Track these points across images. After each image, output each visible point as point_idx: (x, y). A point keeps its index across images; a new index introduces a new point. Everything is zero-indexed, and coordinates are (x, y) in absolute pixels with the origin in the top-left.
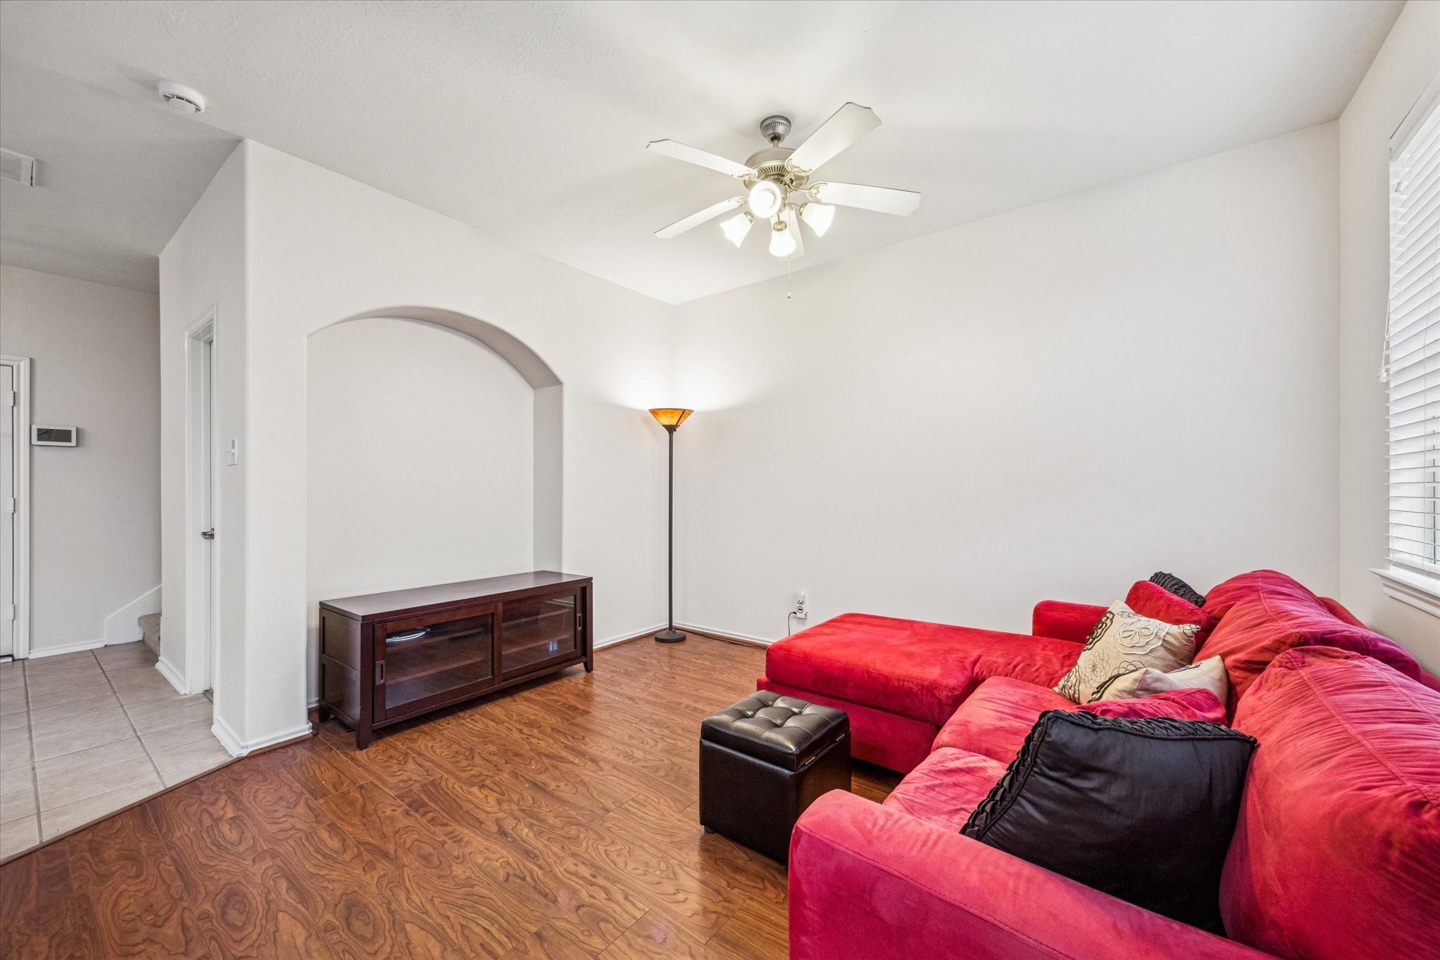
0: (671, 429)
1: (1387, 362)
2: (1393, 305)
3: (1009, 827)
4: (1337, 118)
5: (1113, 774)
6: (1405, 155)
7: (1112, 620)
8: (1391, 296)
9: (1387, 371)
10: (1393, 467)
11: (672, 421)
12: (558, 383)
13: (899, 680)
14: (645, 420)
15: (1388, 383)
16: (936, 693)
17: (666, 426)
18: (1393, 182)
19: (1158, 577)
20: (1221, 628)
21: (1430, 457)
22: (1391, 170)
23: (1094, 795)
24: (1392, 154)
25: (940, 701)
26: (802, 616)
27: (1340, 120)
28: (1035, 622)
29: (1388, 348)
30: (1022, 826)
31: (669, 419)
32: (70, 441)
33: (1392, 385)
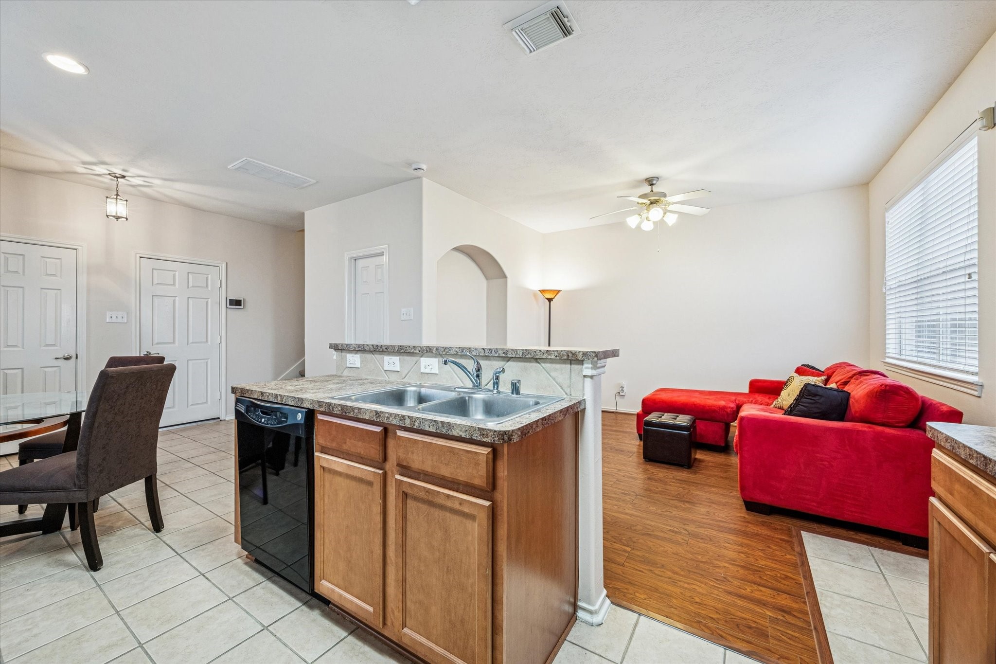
0: (550, 300)
1: (885, 285)
2: (887, 265)
3: (796, 412)
4: (868, 184)
5: (821, 396)
6: (891, 211)
7: (793, 379)
8: (887, 261)
9: (885, 288)
10: (887, 323)
11: (549, 296)
12: (505, 277)
13: (709, 407)
14: (535, 295)
15: (885, 293)
16: (726, 410)
17: (547, 299)
18: (887, 220)
19: (803, 365)
20: (834, 377)
21: (899, 320)
22: (886, 215)
23: (817, 401)
24: (887, 210)
25: (727, 412)
26: (623, 394)
27: (869, 184)
28: (750, 388)
29: (885, 280)
30: (800, 411)
31: (551, 295)
32: (241, 306)
33: (887, 293)
